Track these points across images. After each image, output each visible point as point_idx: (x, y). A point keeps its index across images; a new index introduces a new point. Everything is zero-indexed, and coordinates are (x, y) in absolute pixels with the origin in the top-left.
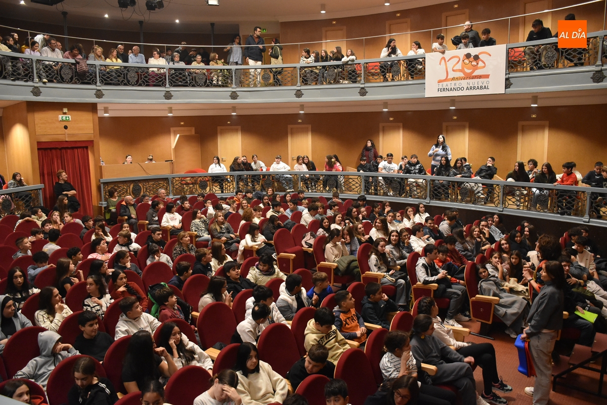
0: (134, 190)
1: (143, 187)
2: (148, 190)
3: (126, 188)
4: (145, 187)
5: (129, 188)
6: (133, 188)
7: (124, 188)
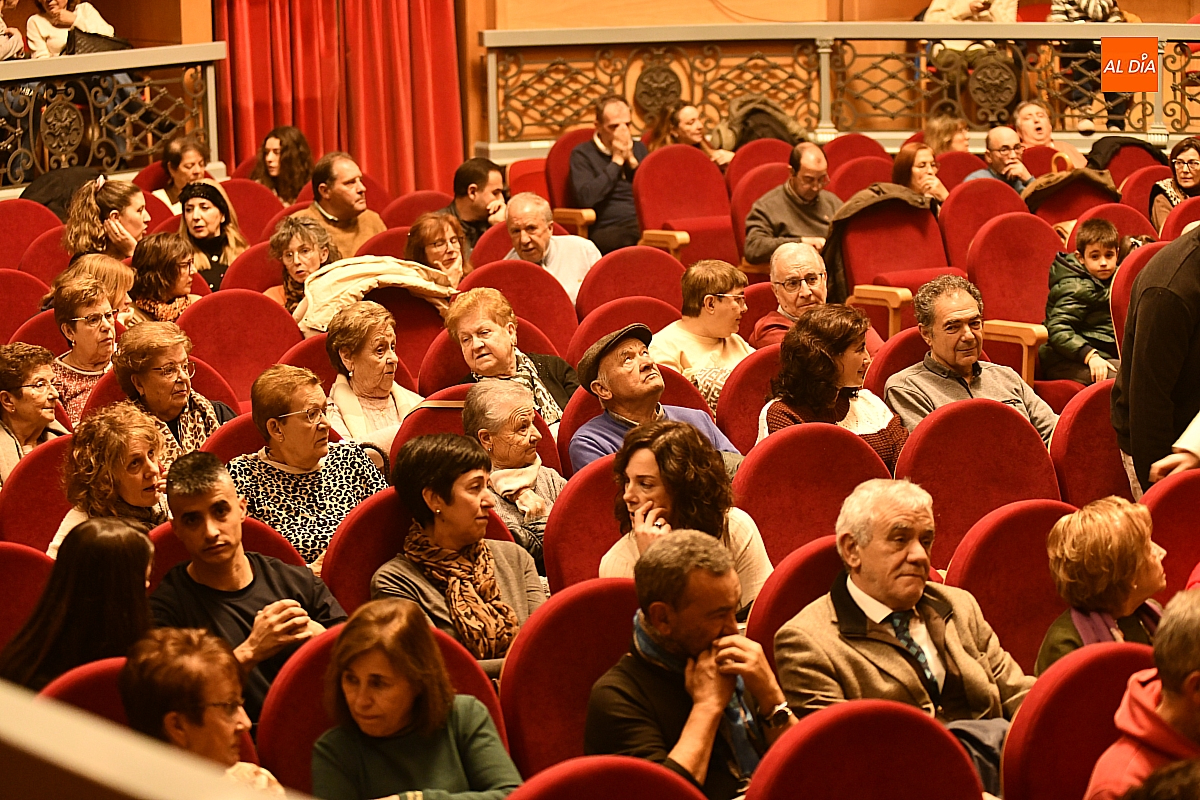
0: (645, 91)
1: (690, 78)
2: (714, 98)
3: (605, 79)
4: (698, 78)
5: (623, 79)
6: (640, 80)
7: (596, 81)
